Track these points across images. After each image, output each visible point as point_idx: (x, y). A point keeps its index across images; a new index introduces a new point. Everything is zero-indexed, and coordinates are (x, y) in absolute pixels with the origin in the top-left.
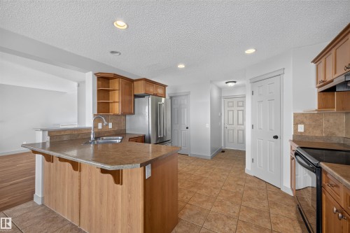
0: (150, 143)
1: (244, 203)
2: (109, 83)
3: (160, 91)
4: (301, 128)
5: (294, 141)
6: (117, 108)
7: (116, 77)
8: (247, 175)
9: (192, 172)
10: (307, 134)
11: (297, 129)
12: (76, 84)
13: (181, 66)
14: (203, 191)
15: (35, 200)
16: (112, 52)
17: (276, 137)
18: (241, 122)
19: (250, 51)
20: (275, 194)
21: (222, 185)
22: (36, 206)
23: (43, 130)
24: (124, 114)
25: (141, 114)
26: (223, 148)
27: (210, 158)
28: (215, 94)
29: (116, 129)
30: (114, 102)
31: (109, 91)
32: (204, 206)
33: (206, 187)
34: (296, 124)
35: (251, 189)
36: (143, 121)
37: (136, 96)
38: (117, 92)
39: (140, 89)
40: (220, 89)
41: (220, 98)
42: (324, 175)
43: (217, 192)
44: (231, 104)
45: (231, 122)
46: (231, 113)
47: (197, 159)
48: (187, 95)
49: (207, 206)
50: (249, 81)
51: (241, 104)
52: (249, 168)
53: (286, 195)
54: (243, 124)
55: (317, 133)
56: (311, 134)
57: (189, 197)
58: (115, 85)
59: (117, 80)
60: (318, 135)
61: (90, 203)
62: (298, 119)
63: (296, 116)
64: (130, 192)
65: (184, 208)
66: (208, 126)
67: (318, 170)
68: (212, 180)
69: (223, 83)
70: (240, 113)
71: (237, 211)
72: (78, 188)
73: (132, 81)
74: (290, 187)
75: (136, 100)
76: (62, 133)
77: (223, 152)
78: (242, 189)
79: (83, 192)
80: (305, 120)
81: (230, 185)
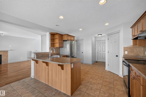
0: (69, 57)
1: (104, 80)
2: (54, 36)
3: (72, 39)
4: (126, 53)
5: (124, 57)
6: (57, 45)
7: (57, 34)
8: (106, 70)
9: (85, 69)
10: (128, 55)
11: (125, 53)
12: (40, 36)
13: (81, 29)
14: (89, 75)
15: (31, 77)
16: (57, 25)
17: (117, 56)
18: (104, 50)
19: (107, 24)
20: (117, 77)
21: (96, 73)
22: (32, 78)
23: (34, 53)
24: (60, 48)
25: (66, 47)
26: (97, 61)
27: (91, 64)
28: (94, 39)
29: (57, 53)
30: (56, 43)
31: (54, 39)
32: (90, 80)
33: (90, 74)
34: (124, 51)
35: (107, 75)
36: (66, 50)
37: (64, 41)
38: (57, 39)
39: (65, 38)
40: (96, 37)
41: (95, 41)
42: (130, 67)
43: (94, 76)
44: (100, 43)
45: (100, 50)
46: (100, 47)
47: (86, 65)
48: (82, 40)
49: (91, 80)
50: (107, 35)
51: (104, 43)
52: (107, 68)
53: (120, 78)
54: (105, 51)
55: (132, 54)
56: (130, 55)
57: (84, 77)
58: (57, 37)
59: (57, 35)
60: (132, 55)
61: (52, 76)
62: (125, 49)
63: (124, 48)
64: (66, 72)
65: (83, 80)
66: (91, 52)
67: (129, 66)
68: (92, 72)
69: (97, 35)
70: (104, 47)
71: (102, 82)
72: (47, 72)
73: (62, 35)
74: (122, 75)
75: (64, 42)
76: (40, 54)
77: (97, 62)
78: (104, 75)
79: (49, 73)
80: (128, 50)
81: (99, 73)
